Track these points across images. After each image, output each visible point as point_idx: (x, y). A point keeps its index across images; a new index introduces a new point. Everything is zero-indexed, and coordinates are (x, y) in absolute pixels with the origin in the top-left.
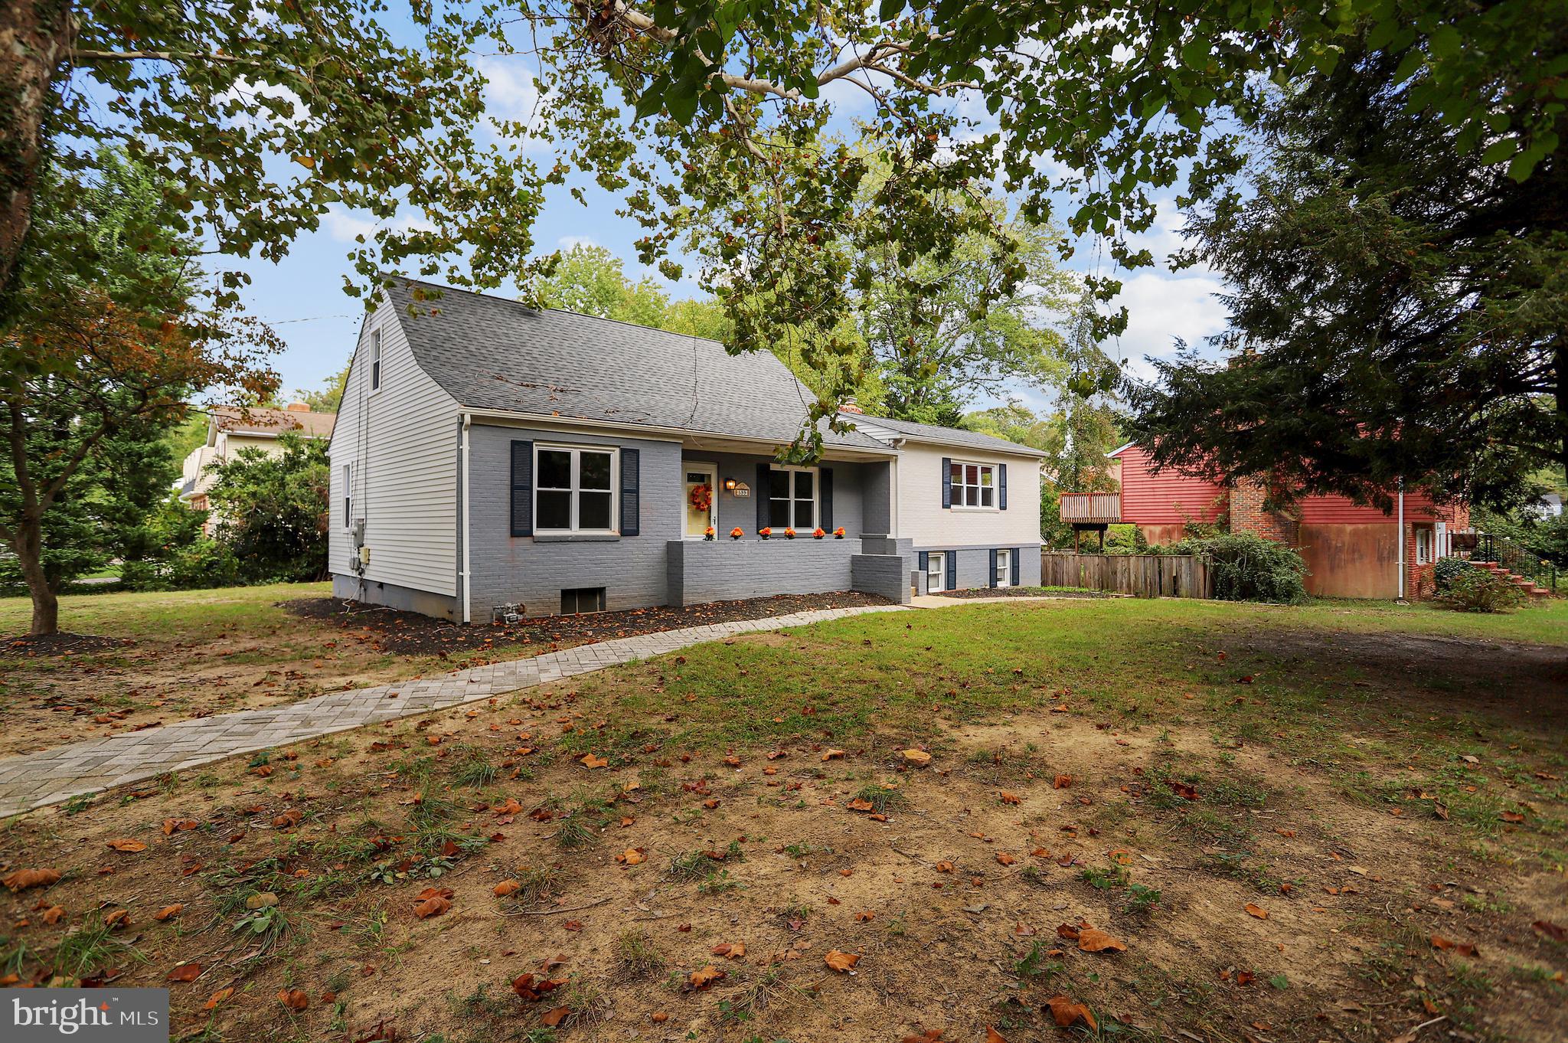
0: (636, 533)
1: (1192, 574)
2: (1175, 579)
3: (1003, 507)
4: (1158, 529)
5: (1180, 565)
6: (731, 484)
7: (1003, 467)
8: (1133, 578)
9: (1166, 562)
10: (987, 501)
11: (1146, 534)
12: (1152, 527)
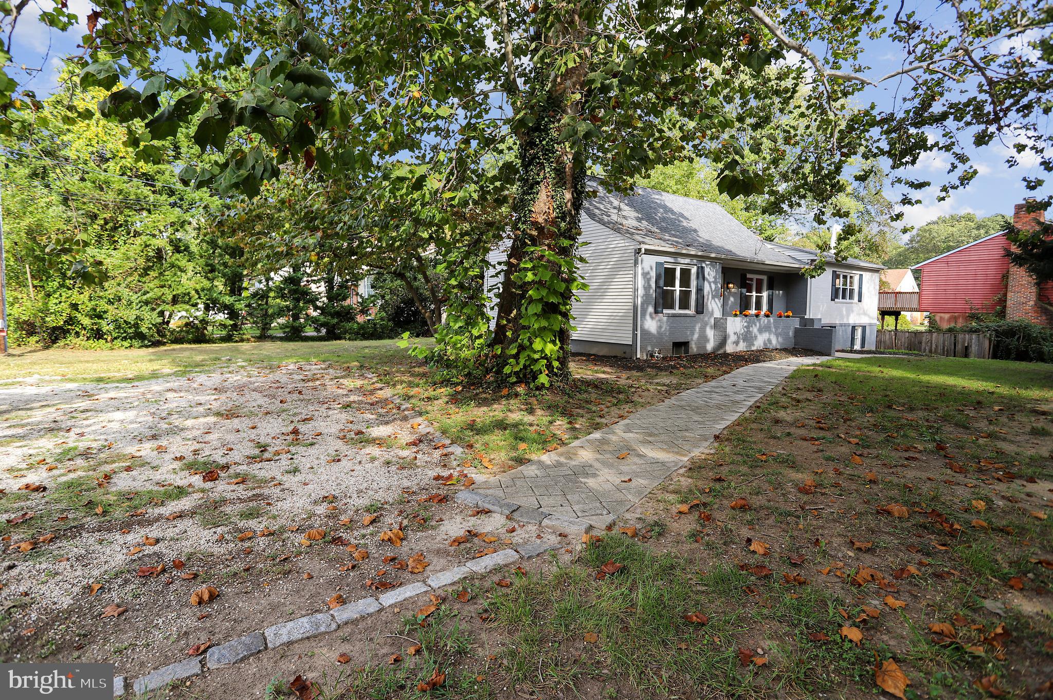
0: (702, 313)
1: (980, 345)
2: (967, 348)
3: (860, 301)
4: (947, 316)
5: (971, 339)
6: (731, 285)
7: (861, 276)
8: (934, 346)
9: (960, 337)
10: (851, 297)
11: (937, 318)
12: (942, 315)
